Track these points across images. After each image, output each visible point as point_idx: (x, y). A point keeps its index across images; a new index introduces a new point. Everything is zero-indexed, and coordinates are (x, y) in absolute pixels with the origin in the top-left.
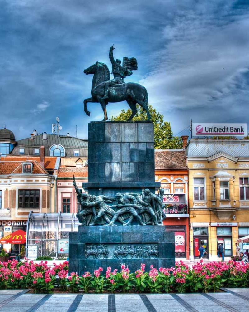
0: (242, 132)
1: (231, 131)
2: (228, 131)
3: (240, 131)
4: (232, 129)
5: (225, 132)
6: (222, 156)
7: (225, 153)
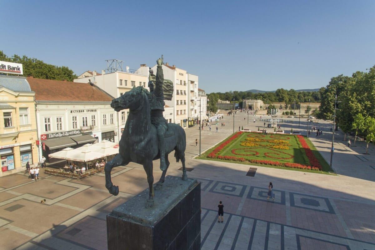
0: (19, 71)
1: (8, 69)
2: (5, 69)
3: (17, 70)
4: (9, 67)
5: (3, 69)
6: (3, 91)
7: (6, 88)
